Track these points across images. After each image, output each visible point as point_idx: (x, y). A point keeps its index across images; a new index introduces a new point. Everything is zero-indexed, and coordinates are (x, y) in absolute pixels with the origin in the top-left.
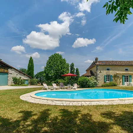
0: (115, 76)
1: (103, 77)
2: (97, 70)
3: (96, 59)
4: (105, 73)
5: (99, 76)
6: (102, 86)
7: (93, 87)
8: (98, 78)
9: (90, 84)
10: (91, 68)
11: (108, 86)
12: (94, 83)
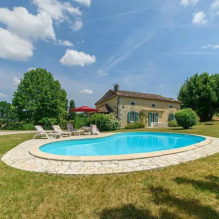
0: (142, 114)
1: (127, 115)
2: (118, 104)
3: (116, 87)
4: (128, 108)
5: (121, 113)
6: (126, 128)
7: (113, 130)
8: (120, 117)
9: (109, 126)
10: (106, 100)
11: (135, 128)
12: (116, 123)
